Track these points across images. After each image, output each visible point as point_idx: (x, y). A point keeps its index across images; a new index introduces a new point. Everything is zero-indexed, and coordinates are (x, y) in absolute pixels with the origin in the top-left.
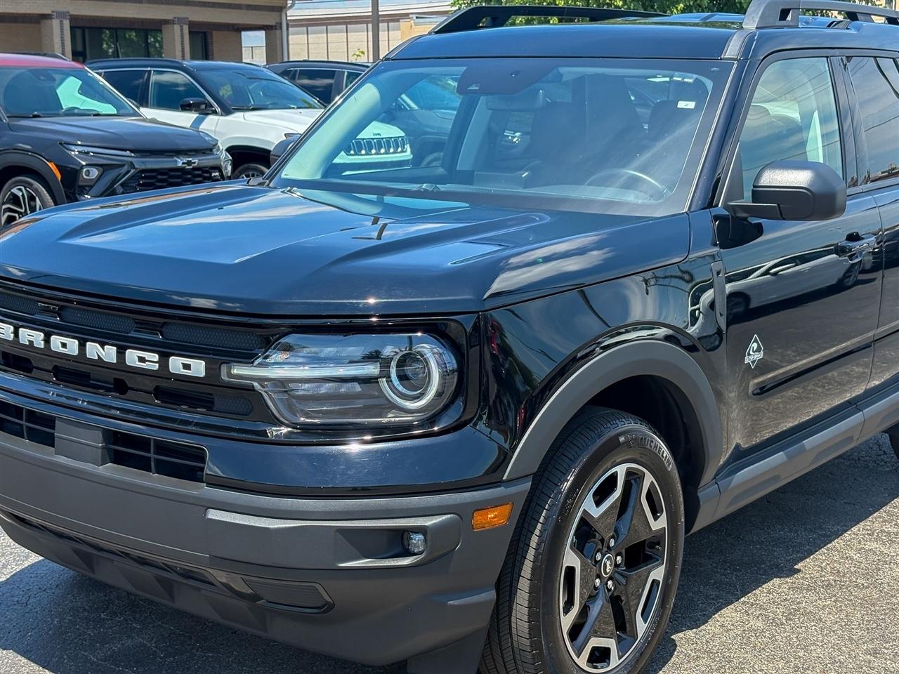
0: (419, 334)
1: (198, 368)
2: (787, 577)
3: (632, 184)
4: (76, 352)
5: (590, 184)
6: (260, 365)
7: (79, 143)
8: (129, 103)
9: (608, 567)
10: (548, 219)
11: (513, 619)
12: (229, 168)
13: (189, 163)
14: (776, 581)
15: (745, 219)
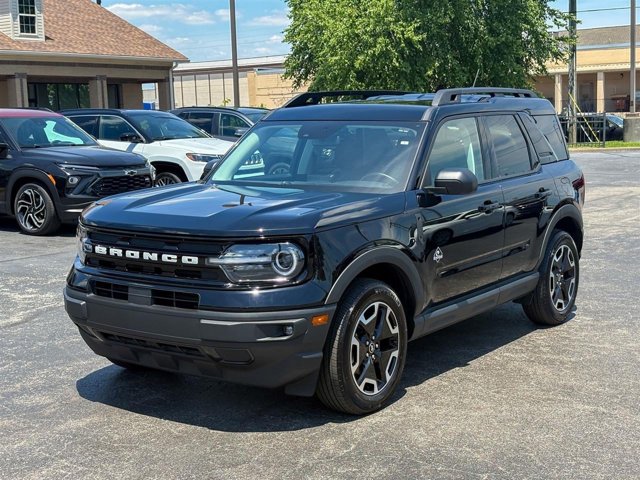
0: (287, 243)
1: (195, 260)
2: (463, 366)
3: (382, 179)
4: (138, 257)
5: (362, 180)
6: (221, 258)
7: (66, 162)
8: (90, 137)
9: (372, 348)
10: (342, 196)
11: (330, 366)
12: (154, 176)
13: (132, 173)
14: (457, 368)
15: (433, 194)
